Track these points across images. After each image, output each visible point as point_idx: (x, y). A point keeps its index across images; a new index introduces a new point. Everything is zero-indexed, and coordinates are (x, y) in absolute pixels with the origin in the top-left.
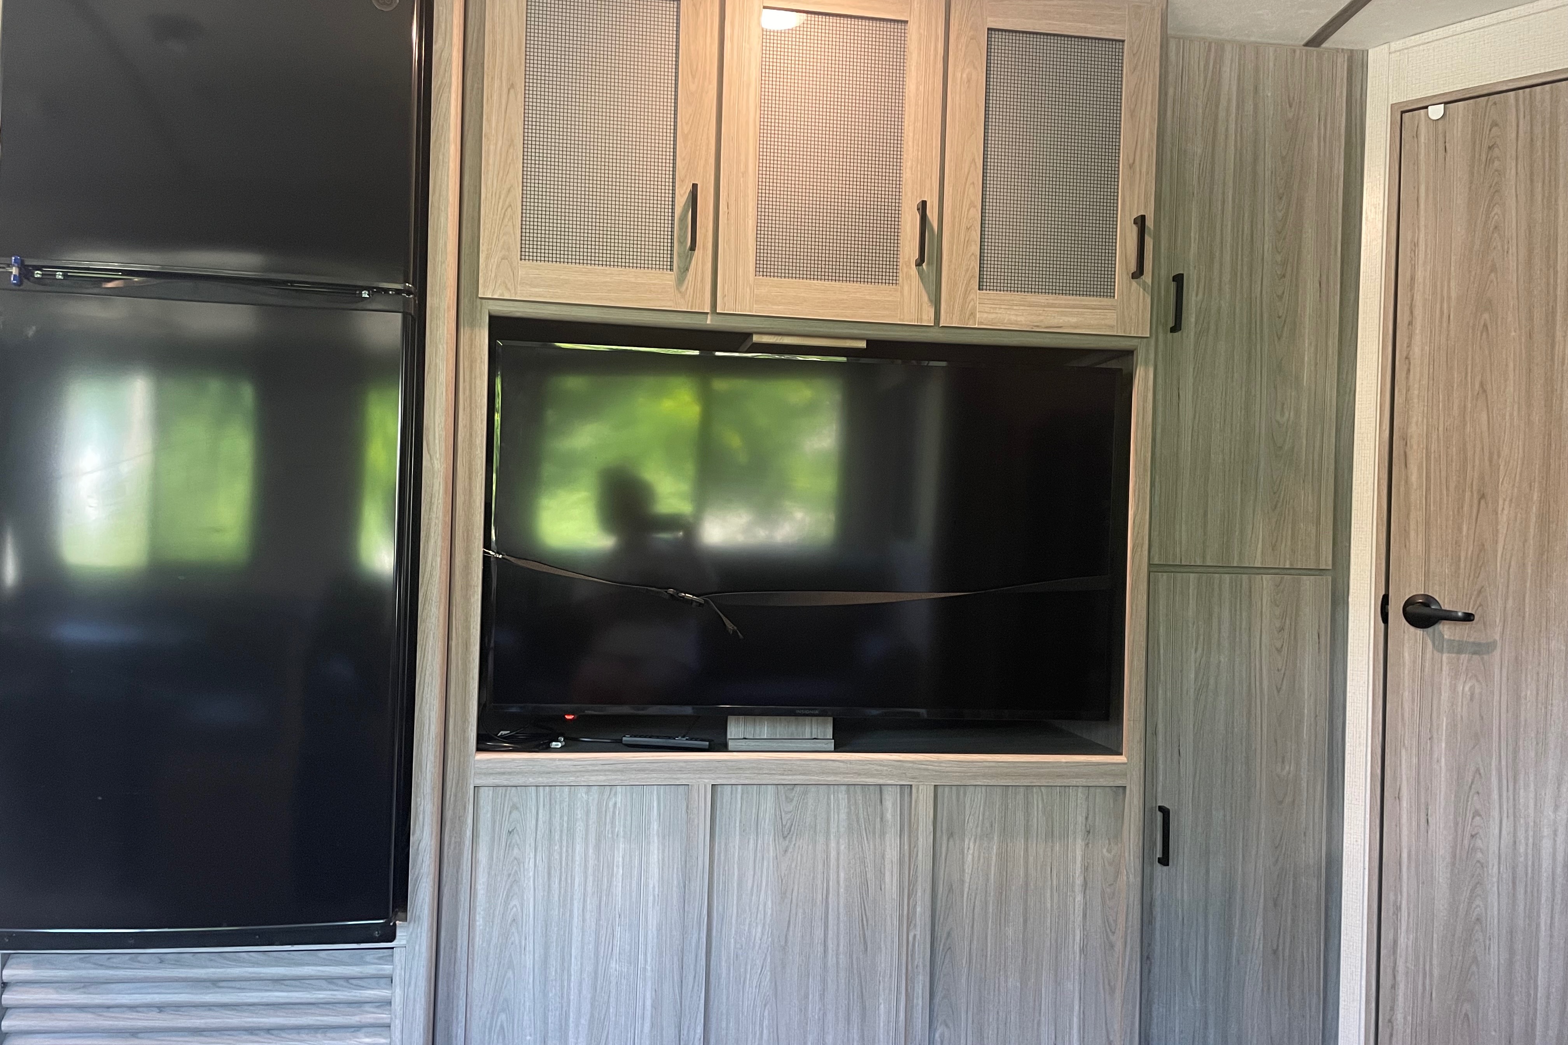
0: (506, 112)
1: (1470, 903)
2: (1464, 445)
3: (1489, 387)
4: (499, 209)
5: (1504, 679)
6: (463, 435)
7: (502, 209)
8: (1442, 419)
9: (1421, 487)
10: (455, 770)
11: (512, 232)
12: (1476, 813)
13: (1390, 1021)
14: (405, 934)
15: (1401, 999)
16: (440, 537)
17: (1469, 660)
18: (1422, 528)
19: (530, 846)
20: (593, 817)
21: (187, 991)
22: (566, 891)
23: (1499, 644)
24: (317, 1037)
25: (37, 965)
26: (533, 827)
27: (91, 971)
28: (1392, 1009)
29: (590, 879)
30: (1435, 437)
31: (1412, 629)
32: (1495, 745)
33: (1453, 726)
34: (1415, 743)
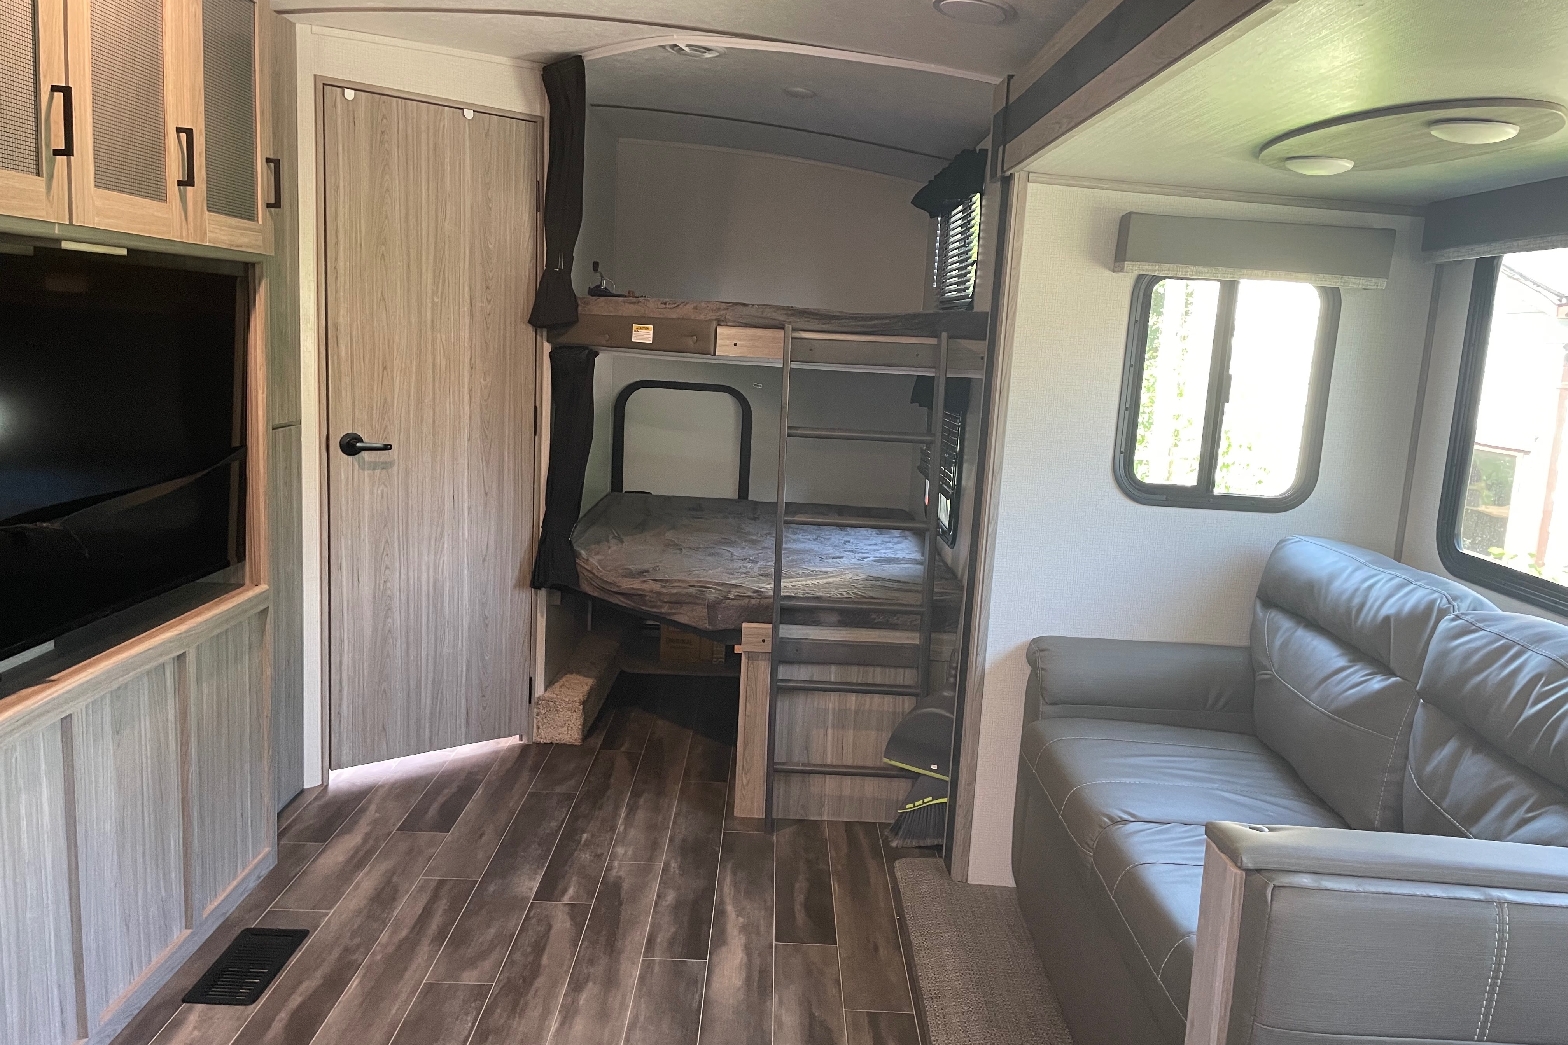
1: (385, 621)
2: (373, 333)
3: (386, 297)
5: (400, 482)
8: (359, 315)
9: (347, 360)
12: (387, 568)
13: (339, 713)
15: (345, 696)
17: (380, 473)
18: (349, 388)
23: (396, 461)
28: (340, 705)
30: (355, 326)
31: (346, 456)
32: (396, 524)
33: (372, 517)
34: (349, 531)
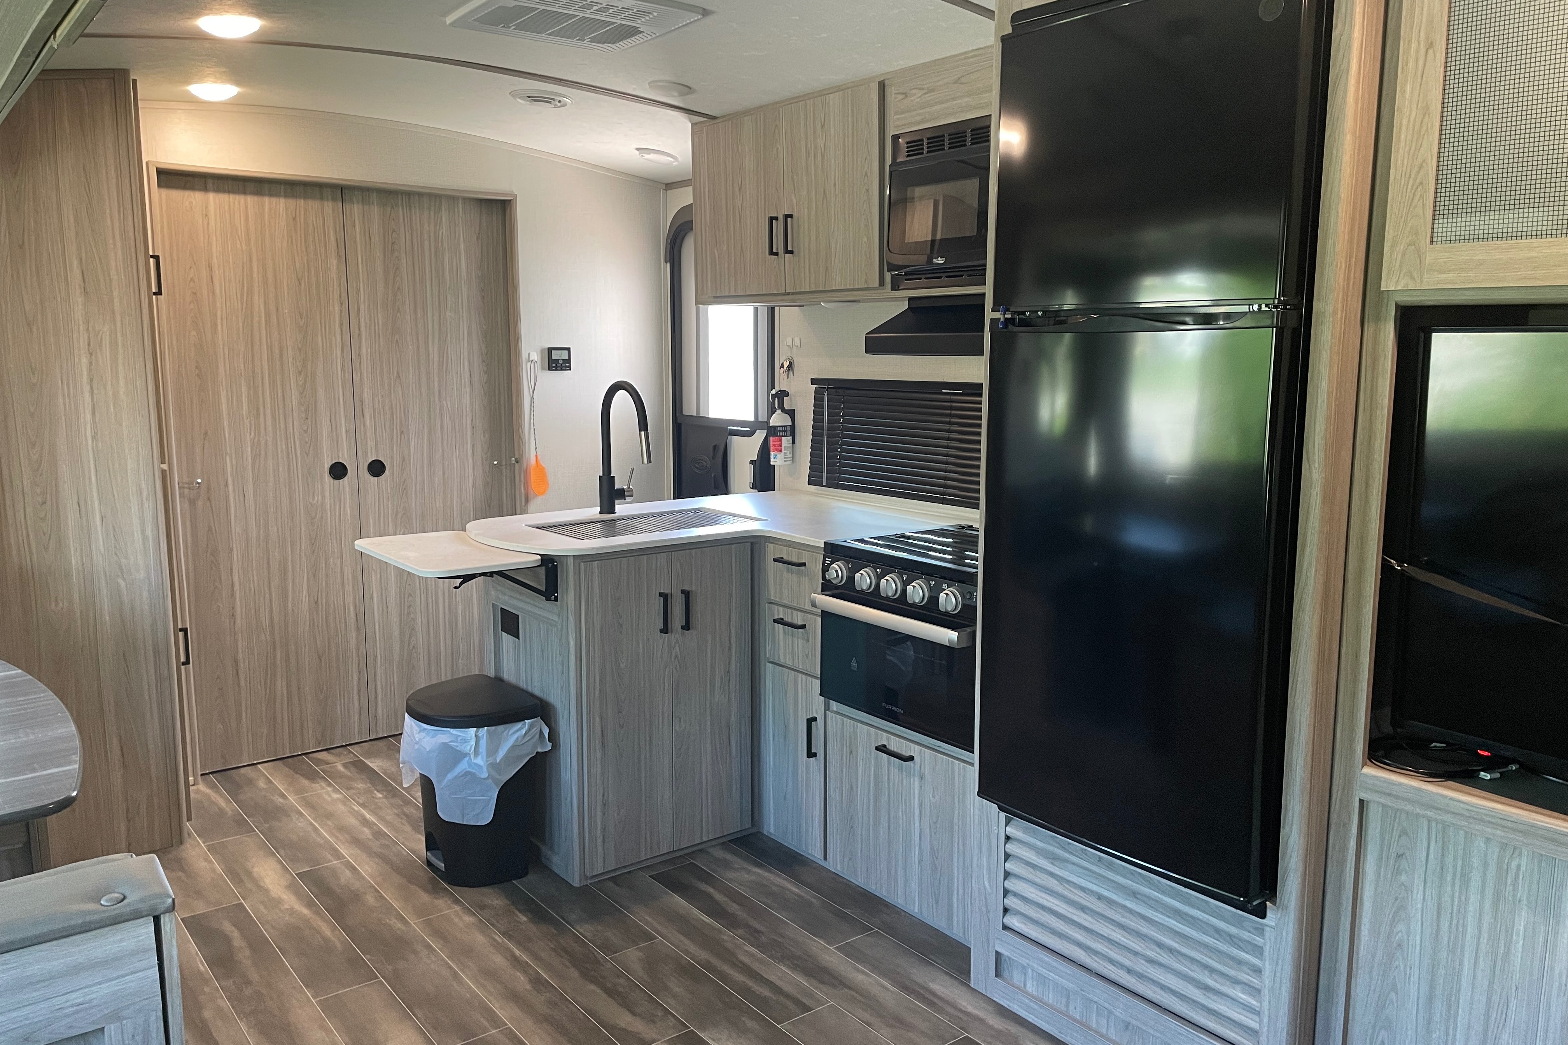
0: (1422, 76)
4: (1409, 190)
6: (1362, 437)
7: (1412, 189)
10: (1342, 775)
11: (1421, 214)
14: (1274, 917)
16: (1315, 548)
19: (1419, 877)
20: (1491, 872)
21: (1114, 891)
22: (1456, 938)
24: (1204, 973)
25: (1026, 831)
26: (1423, 859)
27: (1056, 849)
29: (1485, 935)
